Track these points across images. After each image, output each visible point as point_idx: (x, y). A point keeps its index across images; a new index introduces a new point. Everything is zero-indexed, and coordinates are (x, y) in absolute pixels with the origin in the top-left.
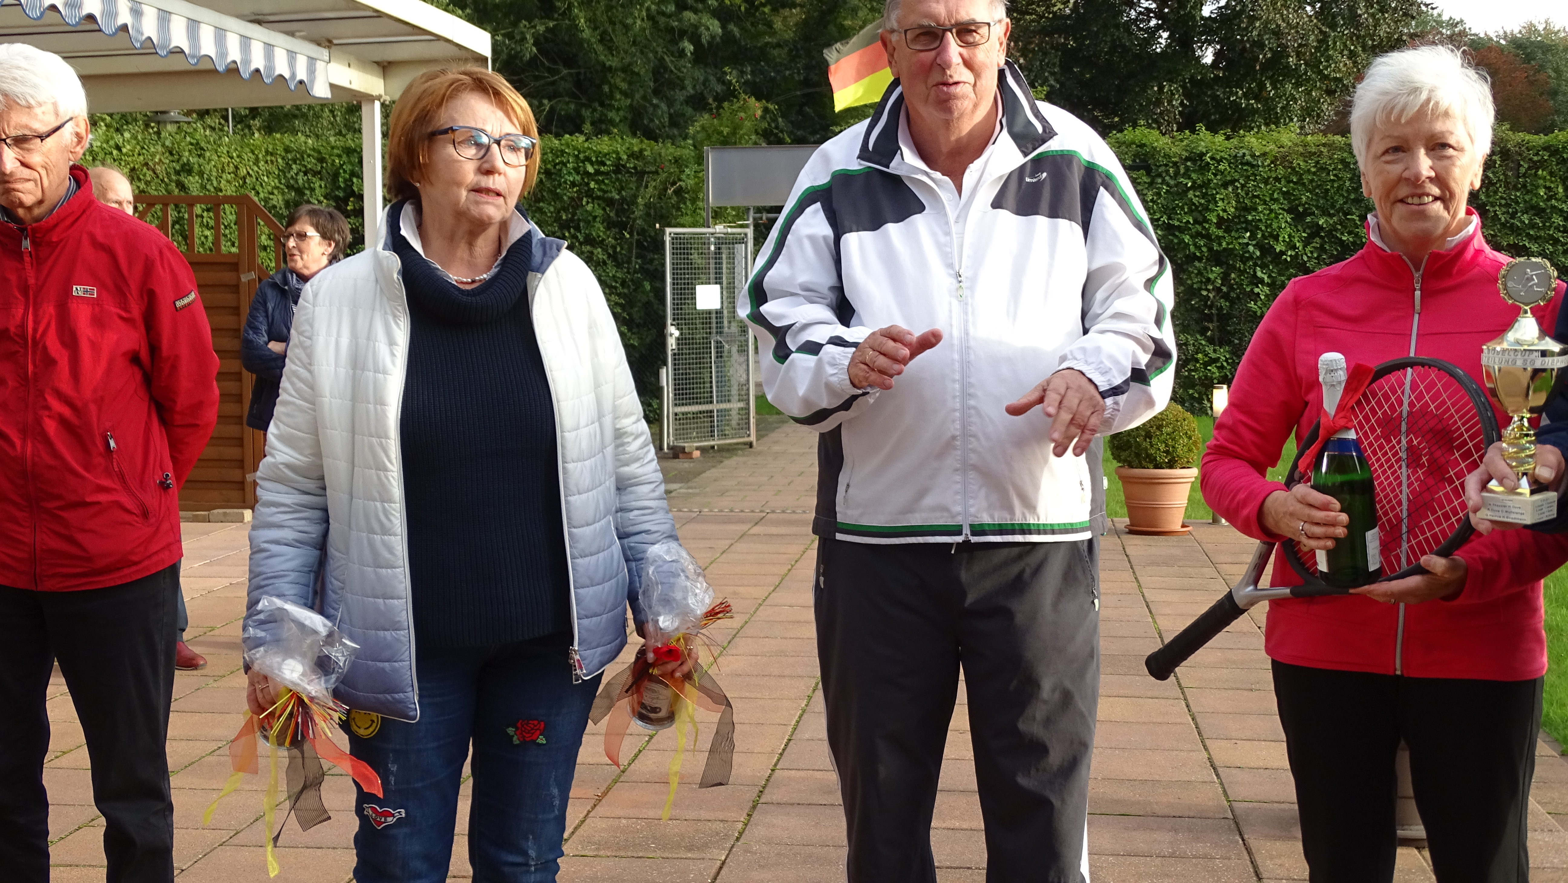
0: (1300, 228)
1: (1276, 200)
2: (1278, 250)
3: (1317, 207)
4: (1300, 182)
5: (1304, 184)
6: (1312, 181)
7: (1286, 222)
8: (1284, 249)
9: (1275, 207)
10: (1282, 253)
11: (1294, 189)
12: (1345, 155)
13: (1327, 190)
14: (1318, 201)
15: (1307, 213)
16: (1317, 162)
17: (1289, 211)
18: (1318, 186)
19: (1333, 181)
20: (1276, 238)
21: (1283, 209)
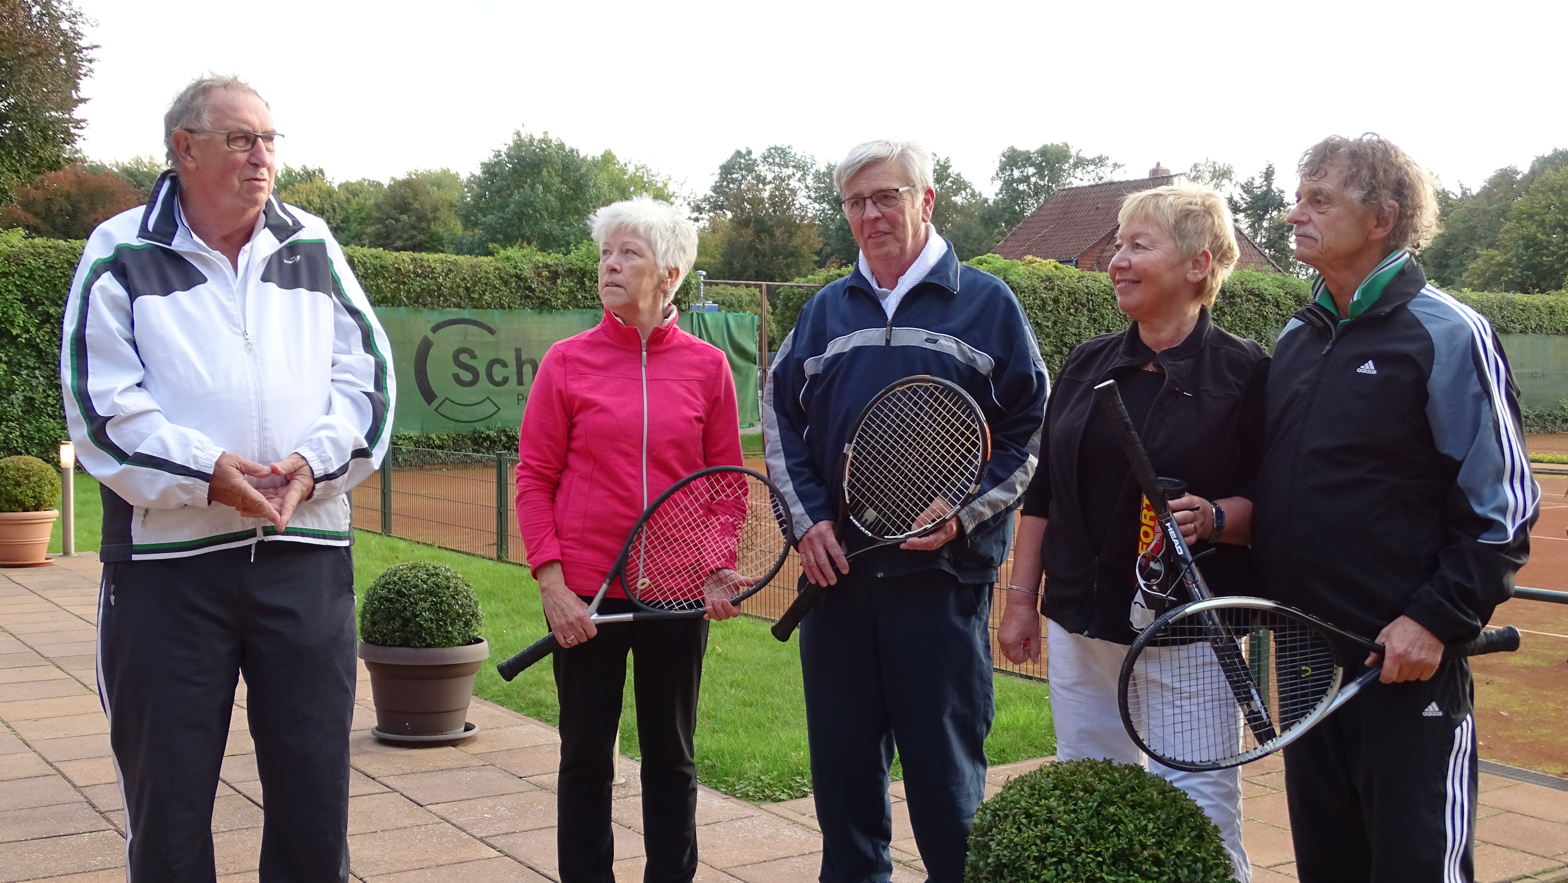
0: (32, 315)
1: (10, 291)
2: (14, 333)
3: (47, 298)
4: (31, 277)
5: (35, 279)
6: (41, 277)
7: (21, 310)
8: (19, 332)
9: (10, 297)
10: (18, 336)
11: (26, 283)
12: (70, 256)
13: (55, 285)
14: (47, 293)
15: (39, 303)
16: (46, 261)
17: (22, 301)
18: (47, 281)
19: (61, 277)
20: (12, 323)
21: (17, 299)
